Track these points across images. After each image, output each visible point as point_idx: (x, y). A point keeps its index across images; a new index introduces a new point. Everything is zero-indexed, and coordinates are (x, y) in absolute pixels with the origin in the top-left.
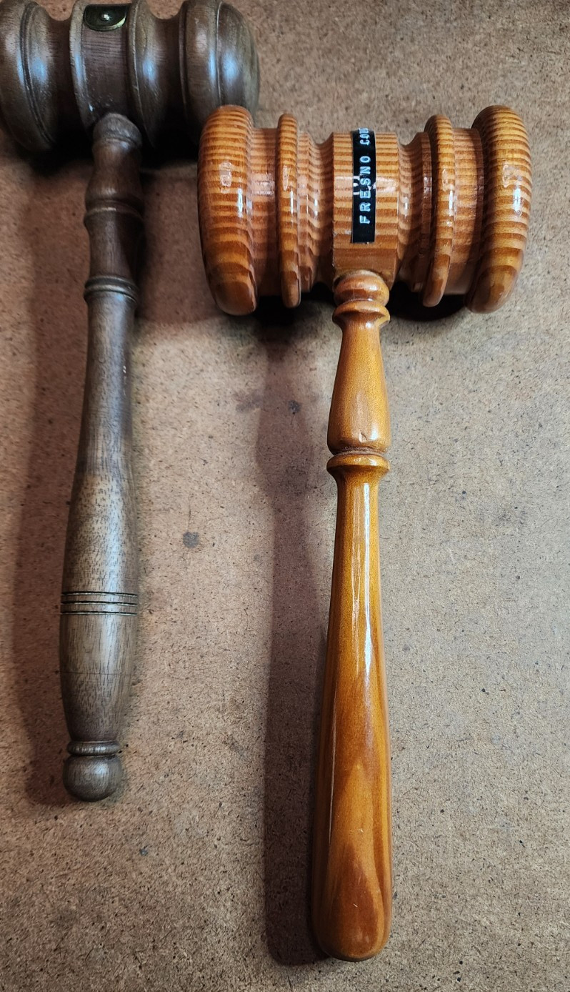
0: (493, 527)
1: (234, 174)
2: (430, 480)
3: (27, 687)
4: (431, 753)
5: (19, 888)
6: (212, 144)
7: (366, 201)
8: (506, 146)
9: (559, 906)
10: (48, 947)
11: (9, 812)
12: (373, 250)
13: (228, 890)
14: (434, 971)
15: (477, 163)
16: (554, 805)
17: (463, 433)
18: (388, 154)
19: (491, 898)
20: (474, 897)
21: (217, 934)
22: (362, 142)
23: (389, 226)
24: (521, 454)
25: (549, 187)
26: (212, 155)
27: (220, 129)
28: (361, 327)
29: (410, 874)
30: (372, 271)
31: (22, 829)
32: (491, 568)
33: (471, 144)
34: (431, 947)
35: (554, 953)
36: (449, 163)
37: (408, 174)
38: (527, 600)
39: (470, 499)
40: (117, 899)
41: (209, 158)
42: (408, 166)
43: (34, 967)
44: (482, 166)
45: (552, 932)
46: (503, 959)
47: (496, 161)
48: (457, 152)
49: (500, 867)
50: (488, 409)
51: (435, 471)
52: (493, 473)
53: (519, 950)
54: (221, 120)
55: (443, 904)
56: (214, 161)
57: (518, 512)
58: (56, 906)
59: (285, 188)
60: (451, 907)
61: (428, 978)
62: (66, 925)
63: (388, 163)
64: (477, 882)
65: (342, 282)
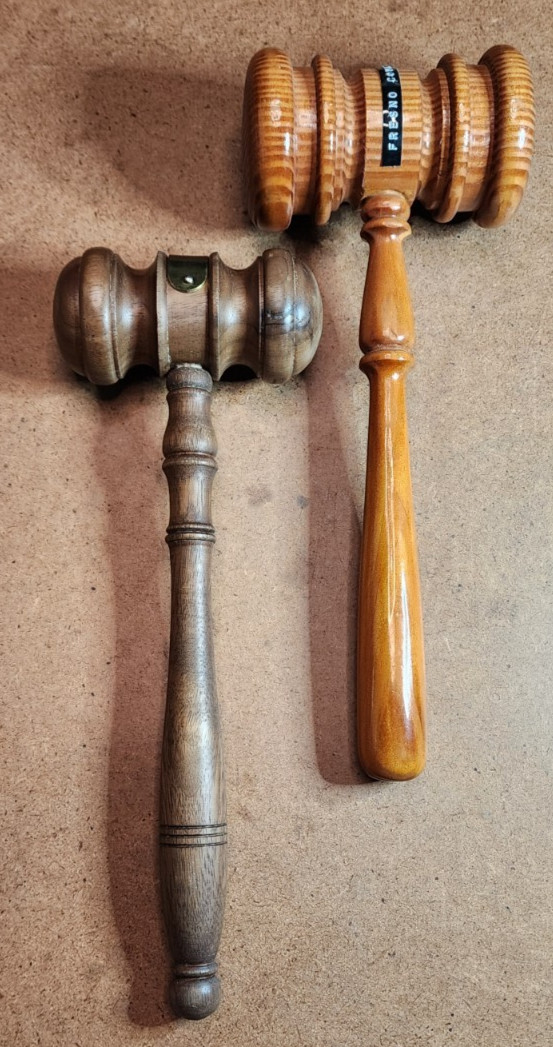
0: (486, 618)
1: (283, 109)
2: (428, 573)
3: (57, 759)
4: (427, 825)
5: (51, 944)
6: (263, 84)
7: (394, 130)
8: (514, 83)
9: (541, 965)
10: (78, 997)
11: (41, 874)
12: (399, 173)
13: (242, 947)
14: (427, 1022)
15: (489, 96)
16: (539, 875)
17: (460, 530)
18: (412, 90)
19: (479, 958)
20: (465, 957)
21: (232, 987)
22: (388, 79)
23: (414, 152)
24: (514, 551)
25: (545, 292)
26: (265, 93)
27: (269, 71)
28: (387, 240)
29: (407, 935)
30: (396, 190)
31: (53, 890)
32: (484, 657)
33: (482, 80)
34: (425, 1001)
35: (535, 1007)
36: (465, 98)
37: (429, 107)
38: (517, 687)
39: (465, 592)
40: (141, 954)
41: (263, 96)
42: (428, 99)
43: (66, 1015)
44: (492, 99)
45: (534, 988)
46: (490, 1012)
47: (505, 95)
48: (471, 87)
49: (488, 930)
50: (483, 507)
51: (433, 564)
52: (487, 567)
53: (505, 1005)
54: (270, 63)
55: (437, 963)
56: (267, 99)
57: (509, 605)
58: (85, 960)
59: (326, 121)
60: (444, 965)
61: (422, 1029)
62: (95, 977)
63: (412, 98)
64: (468, 942)
65: (369, 201)
